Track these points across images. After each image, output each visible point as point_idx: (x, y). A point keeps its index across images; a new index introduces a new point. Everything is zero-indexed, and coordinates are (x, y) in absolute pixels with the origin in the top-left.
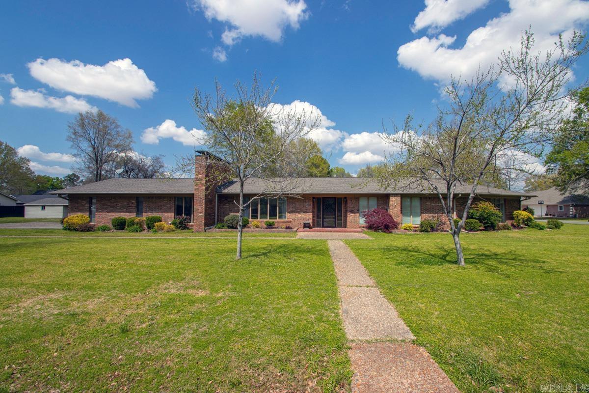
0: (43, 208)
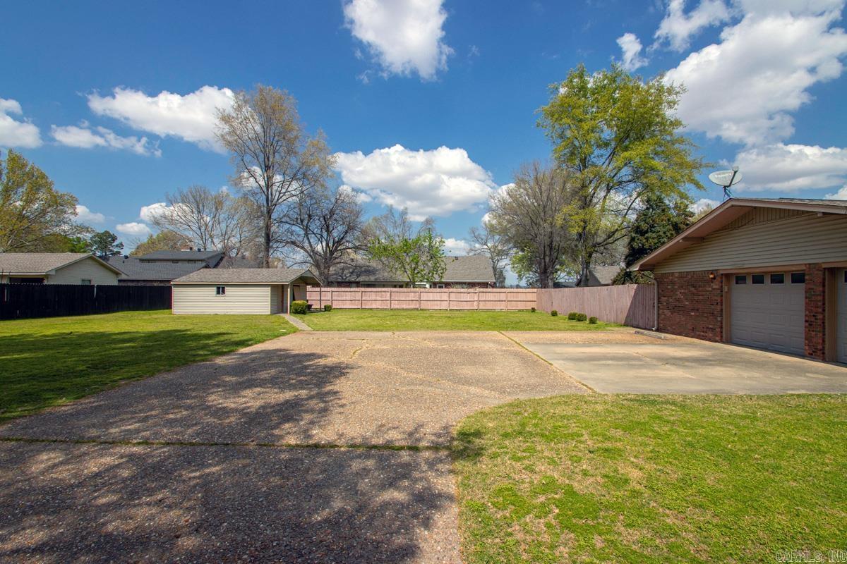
0: (221, 290)
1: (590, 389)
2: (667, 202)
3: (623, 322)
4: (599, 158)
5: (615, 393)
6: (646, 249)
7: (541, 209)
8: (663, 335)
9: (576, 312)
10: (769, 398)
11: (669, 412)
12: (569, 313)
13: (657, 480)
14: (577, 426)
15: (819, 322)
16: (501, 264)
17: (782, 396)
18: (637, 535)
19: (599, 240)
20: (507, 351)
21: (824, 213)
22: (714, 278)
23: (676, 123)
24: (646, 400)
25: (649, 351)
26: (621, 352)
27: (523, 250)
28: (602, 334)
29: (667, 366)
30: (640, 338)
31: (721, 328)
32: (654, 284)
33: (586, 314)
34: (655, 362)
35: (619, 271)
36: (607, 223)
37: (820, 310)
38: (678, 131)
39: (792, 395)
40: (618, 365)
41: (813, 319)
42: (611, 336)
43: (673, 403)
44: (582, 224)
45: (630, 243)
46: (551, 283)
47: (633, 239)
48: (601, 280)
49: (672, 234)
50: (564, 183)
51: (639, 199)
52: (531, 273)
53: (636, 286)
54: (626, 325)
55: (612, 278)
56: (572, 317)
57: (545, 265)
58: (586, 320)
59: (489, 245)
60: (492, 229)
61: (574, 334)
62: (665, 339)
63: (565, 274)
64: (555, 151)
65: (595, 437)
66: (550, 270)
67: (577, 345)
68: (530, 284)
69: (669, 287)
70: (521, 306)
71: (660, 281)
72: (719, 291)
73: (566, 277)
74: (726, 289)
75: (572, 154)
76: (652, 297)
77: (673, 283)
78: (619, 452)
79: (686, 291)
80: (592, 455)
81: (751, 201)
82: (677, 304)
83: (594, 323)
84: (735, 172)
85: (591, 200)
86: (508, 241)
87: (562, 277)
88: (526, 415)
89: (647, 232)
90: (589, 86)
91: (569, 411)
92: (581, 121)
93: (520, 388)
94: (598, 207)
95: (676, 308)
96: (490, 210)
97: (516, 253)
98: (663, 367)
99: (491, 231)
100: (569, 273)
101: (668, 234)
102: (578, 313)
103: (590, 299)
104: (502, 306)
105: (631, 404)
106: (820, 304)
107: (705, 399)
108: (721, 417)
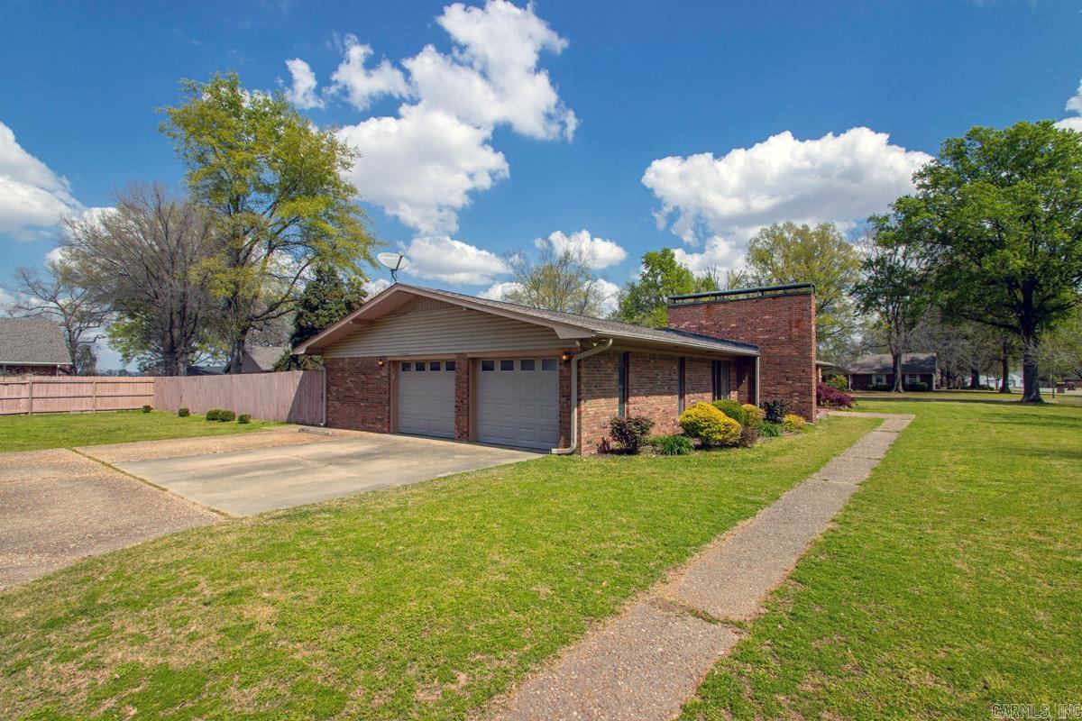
1: (223, 514)
2: (341, 277)
3: (286, 418)
4: (259, 205)
5: (258, 514)
6: (316, 329)
7: (166, 257)
8: (330, 431)
9: (217, 409)
10: (422, 484)
11: (323, 523)
12: (208, 411)
13: (292, 611)
14: (191, 574)
15: (465, 407)
16: (88, 335)
17: (432, 481)
18: (254, 692)
19: (258, 312)
20: (82, 479)
21: (468, 309)
22: (383, 365)
23: (351, 190)
24: (299, 514)
25: (311, 452)
26: (278, 457)
27: (132, 316)
28: (255, 437)
29: (330, 467)
30: (304, 436)
31: (389, 417)
32: (322, 371)
33: (235, 412)
34: (316, 465)
35: (284, 354)
36: (269, 290)
37: (465, 396)
38: (353, 199)
39: (440, 478)
40: (268, 475)
41: (460, 404)
42: (268, 438)
43: (329, 511)
44: (232, 286)
45: (296, 319)
46: (182, 368)
47: (300, 315)
48: (261, 365)
49: (344, 314)
50: (207, 227)
51: (309, 267)
52: (147, 352)
53: (301, 372)
54: (289, 422)
55: (274, 362)
56: (213, 417)
57: (172, 340)
58: (234, 419)
59: (61, 302)
60: (67, 277)
61: (212, 441)
62: (333, 435)
63: (208, 355)
64: (190, 177)
65: (217, 581)
66: (181, 348)
67: (215, 455)
68: (146, 369)
69: (339, 375)
70: (123, 404)
71: (329, 366)
72: (387, 380)
73: (210, 360)
74: (393, 377)
75: (218, 188)
76: (320, 386)
77: (343, 370)
78: (248, 592)
79: (356, 379)
80: (206, 609)
81: (418, 289)
82: (348, 393)
83: (246, 422)
84: (401, 257)
85: (245, 258)
86: (101, 299)
87: (203, 358)
88: (102, 578)
89: (317, 308)
90: (244, 105)
91: (183, 554)
92: (231, 147)
93: (98, 538)
94: (257, 269)
95: (346, 399)
96: (64, 242)
97: (119, 319)
98: (326, 468)
99: (65, 279)
100: (214, 354)
101: (341, 313)
102: (224, 410)
103: (241, 391)
104: (86, 405)
105: (276, 523)
106: (466, 390)
107: (361, 498)
108: (375, 515)
